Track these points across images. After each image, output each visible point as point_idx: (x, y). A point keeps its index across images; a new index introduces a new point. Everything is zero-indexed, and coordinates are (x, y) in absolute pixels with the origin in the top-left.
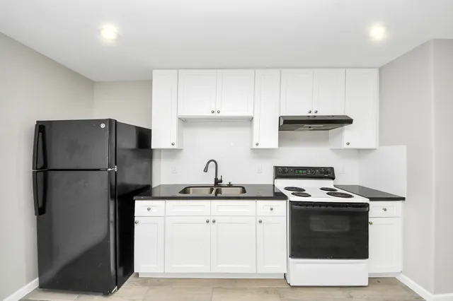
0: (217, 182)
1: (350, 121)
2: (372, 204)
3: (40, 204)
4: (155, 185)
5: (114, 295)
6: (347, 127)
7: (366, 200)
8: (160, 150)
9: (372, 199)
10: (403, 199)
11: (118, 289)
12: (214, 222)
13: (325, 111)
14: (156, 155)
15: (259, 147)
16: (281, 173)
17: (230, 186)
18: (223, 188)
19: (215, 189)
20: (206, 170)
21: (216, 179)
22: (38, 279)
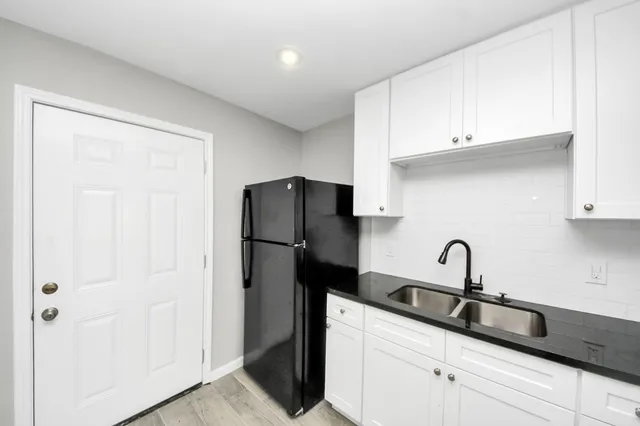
0: (471, 288)
3: (247, 277)
4: (363, 270)
5: (299, 418)
8: (370, 218)
11: (304, 413)
12: (451, 379)
14: (364, 225)
17: (502, 301)
18: (483, 305)
19: (463, 302)
20: (443, 260)
21: (468, 281)
22: (242, 358)
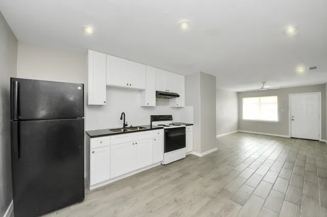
0: (125, 125)
1: (178, 96)
2: (187, 127)
6: (177, 98)
7: (185, 126)
9: (186, 125)
10: (193, 124)
12: (136, 143)
13: (171, 91)
15: (148, 105)
16: (154, 118)
21: (124, 124)
